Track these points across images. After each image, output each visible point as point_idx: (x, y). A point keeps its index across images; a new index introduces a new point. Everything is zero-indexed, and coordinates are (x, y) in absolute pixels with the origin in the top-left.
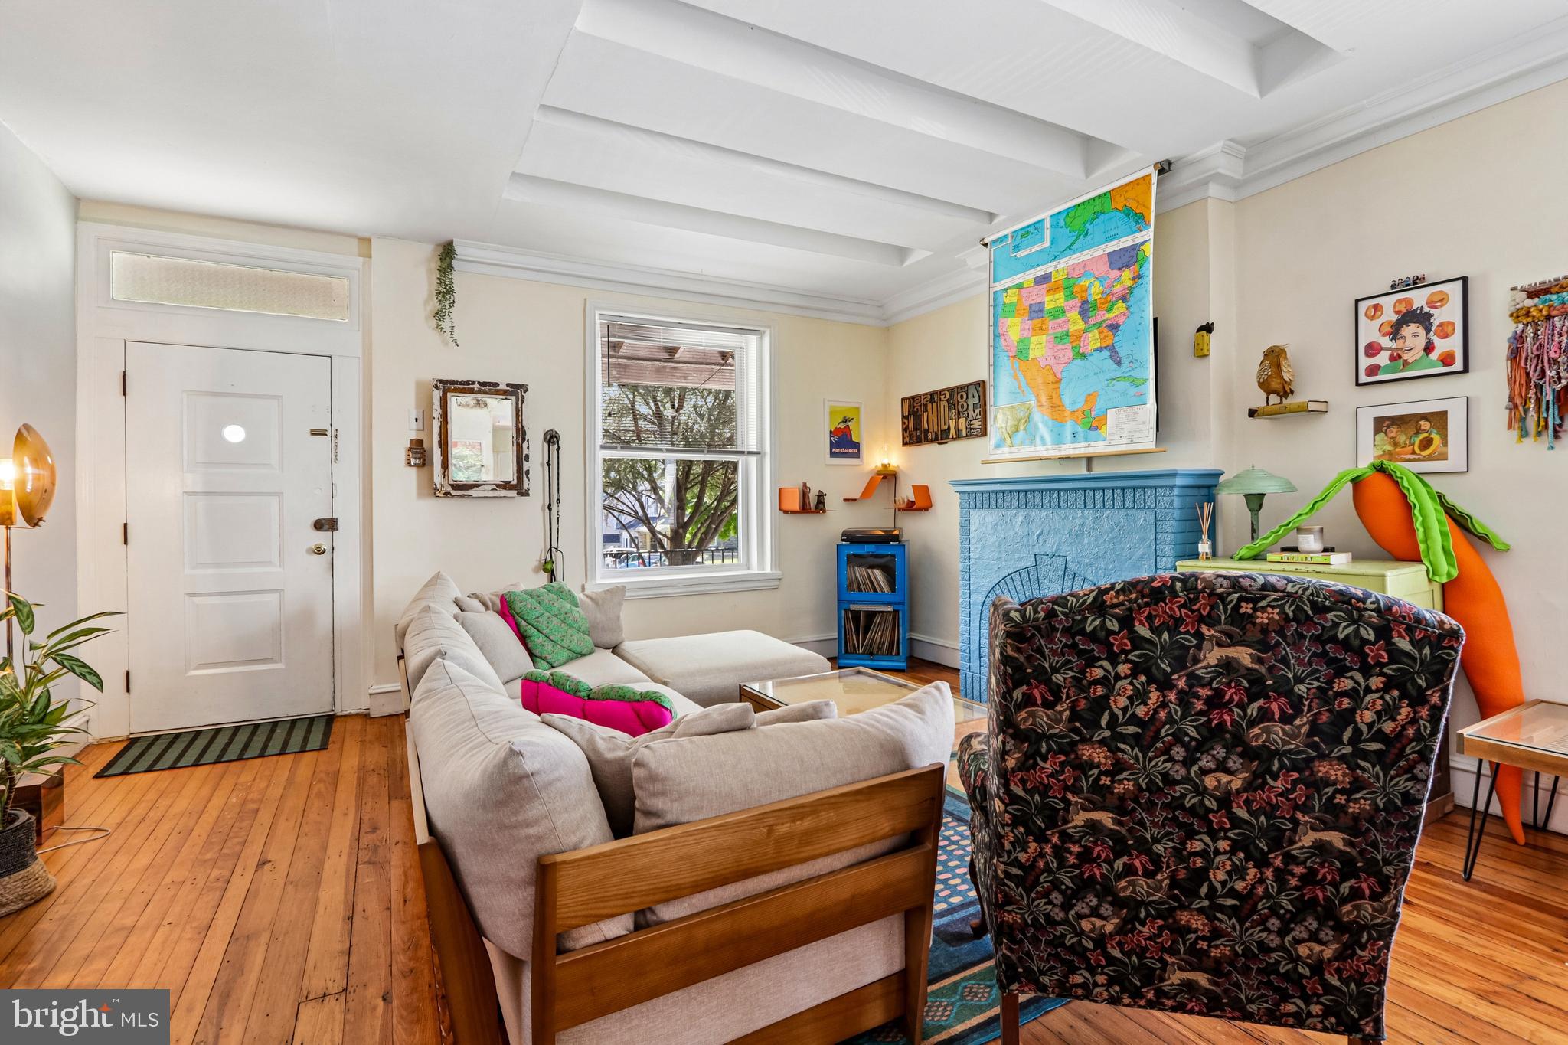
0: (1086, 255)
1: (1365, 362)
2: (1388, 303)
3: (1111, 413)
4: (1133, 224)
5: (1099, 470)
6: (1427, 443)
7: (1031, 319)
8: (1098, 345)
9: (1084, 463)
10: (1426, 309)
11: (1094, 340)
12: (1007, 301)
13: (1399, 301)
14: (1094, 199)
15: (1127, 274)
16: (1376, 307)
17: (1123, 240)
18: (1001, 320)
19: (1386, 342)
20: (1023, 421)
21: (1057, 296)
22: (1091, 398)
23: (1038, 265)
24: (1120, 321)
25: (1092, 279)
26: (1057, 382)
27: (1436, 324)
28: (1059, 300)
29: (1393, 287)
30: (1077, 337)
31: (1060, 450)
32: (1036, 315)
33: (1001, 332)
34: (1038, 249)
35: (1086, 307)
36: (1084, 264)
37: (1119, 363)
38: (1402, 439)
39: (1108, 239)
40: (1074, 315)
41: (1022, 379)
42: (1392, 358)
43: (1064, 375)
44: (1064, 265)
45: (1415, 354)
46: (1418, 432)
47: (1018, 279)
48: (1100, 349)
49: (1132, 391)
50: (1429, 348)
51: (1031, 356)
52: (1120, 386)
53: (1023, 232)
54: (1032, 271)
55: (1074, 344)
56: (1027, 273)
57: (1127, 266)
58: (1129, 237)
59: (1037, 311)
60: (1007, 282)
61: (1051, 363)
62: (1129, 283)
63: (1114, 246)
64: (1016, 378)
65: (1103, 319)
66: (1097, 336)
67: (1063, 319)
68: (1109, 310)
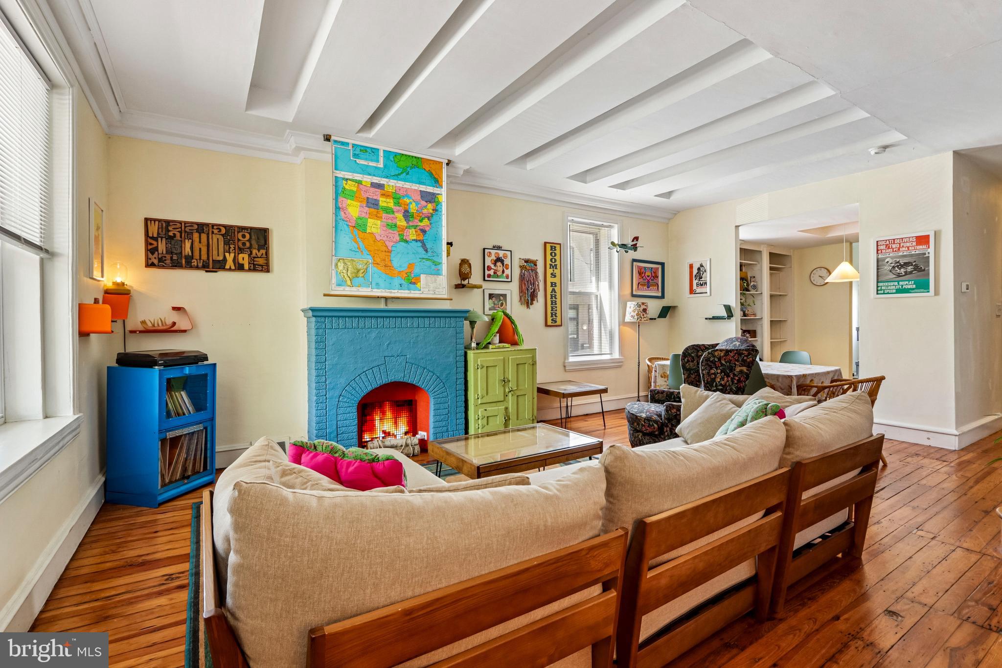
0: (407, 185)
1: (487, 272)
2: (493, 252)
3: (423, 277)
4: (433, 182)
5: (392, 306)
6: (502, 304)
7: (369, 207)
8: (415, 238)
9: (383, 300)
10: (503, 258)
11: (412, 234)
12: (347, 187)
13: (496, 253)
14: (412, 156)
15: (430, 206)
16: (490, 252)
17: (428, 187)
18: (340, 199)
19: (492, 266)
20: (362, 271)
21: (388, 200)
22: (411, 266)
23: (374, 175)
24: (427, 229)
25: (411, 201)
26: (388, 252)
27: (505, 264)
28: (390, 203)
29: (494, 247)
30: (402, 230)
31: (391, 293)
32: (372, 206)
33: (341, 206)
34: (375, 165)
35: (407, 214)
36: (407, 189)
37: (426, 251)
38: (496, 302)
39: (420, 183)
40: (400, 216)
41: (361, 244)
42: (494, 273)
43: (393, 249)
44: (393, 184)
45: (499, 273)
46: (500, 300)
47: (358, 177)
48: (416, 241)
49: (433, 267)
50: (503, 272)
51: (368, 231)
52: (428, 263)
53: (362, 148)
54: (370, 177)
55: (400, 233)
56: (365, 176)
57: (430, 202)
58: (432, 188)
59: (373, 204)
60: (348, 175)
61: (385, 239)
62: (431, 211)
63: (423, 188)
64: (357, 242)
65: (417, 224)
66: (414, 233)
67: (393, 216)
68: (421, 221)
